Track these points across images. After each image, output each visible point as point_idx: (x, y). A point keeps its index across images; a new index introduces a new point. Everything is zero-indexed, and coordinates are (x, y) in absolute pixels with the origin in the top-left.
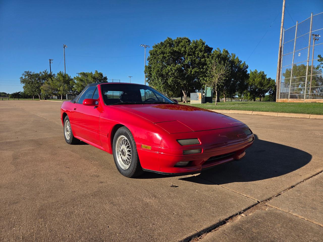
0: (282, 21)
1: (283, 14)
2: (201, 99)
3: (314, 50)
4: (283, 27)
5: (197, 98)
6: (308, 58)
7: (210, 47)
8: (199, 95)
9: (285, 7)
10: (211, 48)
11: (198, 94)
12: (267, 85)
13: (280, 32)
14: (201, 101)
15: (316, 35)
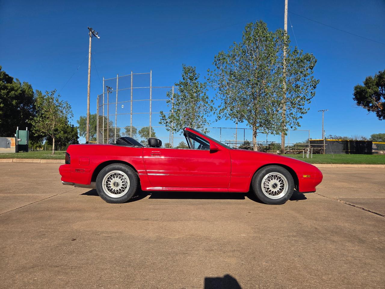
0: (89, 67)
1: (90, 60)
2: (15, 147)
3: (108, 101)
4: (90, 73)
5: (8, 145)
6: (131, 111)
7: (10, 75)
8: (11, 141)
9: (91, 54)
10: (10, 78)
11: (9, 140)
12: (72, 132)
13: (88, 78)
14: (15, 149)
15: (109, 88)
